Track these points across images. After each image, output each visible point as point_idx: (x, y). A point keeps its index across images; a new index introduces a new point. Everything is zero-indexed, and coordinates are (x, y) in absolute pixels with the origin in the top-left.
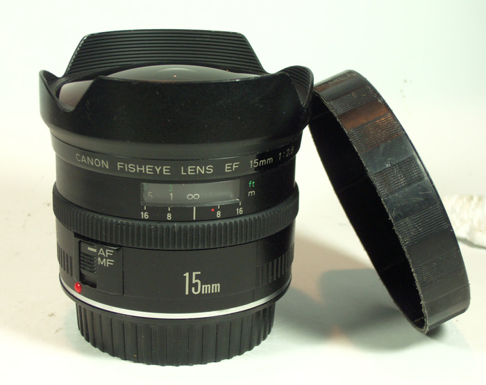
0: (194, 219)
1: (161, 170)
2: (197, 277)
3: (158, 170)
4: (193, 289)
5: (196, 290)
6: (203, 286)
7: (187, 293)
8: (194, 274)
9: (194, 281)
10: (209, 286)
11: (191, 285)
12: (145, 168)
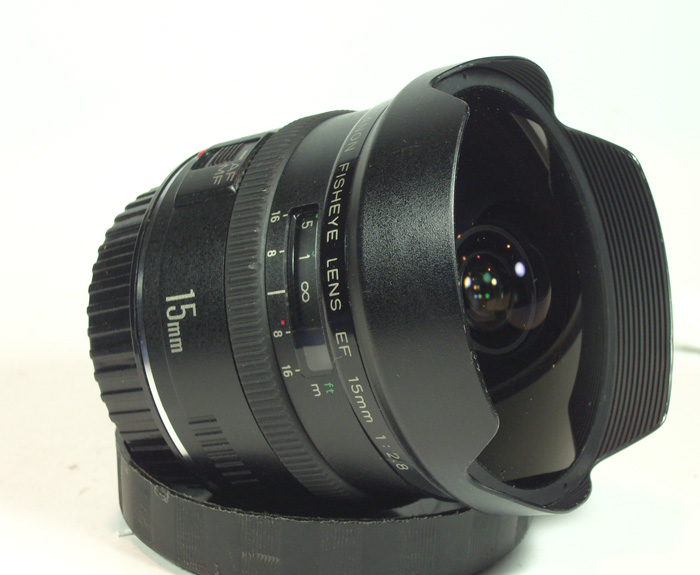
0: (269, 294)
1: (333, 227)
2: (189, 311)
3: (333, 222)
4: (173, 308)
5: (172, 313)
6: (177, 324)
7: (168, 299)
8: (193, 306)
9: (183, 307)
10: (179, 334)
11: (178, 304)
12: (338, 202)
